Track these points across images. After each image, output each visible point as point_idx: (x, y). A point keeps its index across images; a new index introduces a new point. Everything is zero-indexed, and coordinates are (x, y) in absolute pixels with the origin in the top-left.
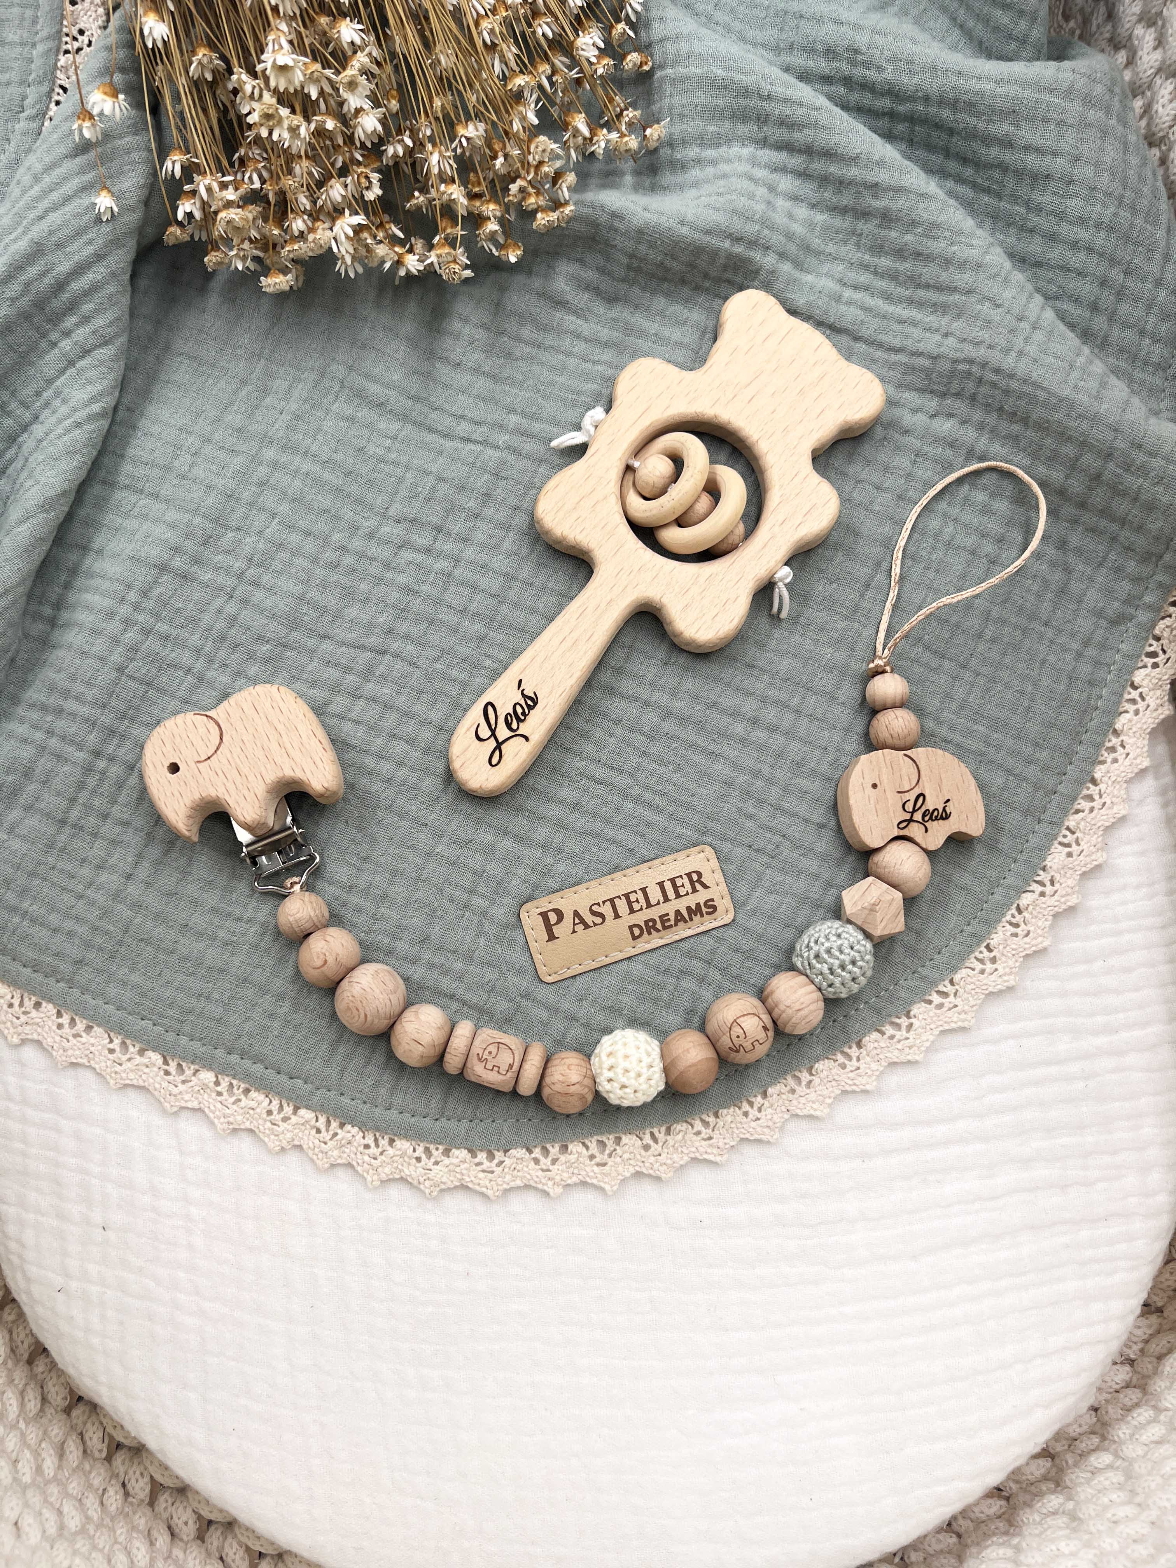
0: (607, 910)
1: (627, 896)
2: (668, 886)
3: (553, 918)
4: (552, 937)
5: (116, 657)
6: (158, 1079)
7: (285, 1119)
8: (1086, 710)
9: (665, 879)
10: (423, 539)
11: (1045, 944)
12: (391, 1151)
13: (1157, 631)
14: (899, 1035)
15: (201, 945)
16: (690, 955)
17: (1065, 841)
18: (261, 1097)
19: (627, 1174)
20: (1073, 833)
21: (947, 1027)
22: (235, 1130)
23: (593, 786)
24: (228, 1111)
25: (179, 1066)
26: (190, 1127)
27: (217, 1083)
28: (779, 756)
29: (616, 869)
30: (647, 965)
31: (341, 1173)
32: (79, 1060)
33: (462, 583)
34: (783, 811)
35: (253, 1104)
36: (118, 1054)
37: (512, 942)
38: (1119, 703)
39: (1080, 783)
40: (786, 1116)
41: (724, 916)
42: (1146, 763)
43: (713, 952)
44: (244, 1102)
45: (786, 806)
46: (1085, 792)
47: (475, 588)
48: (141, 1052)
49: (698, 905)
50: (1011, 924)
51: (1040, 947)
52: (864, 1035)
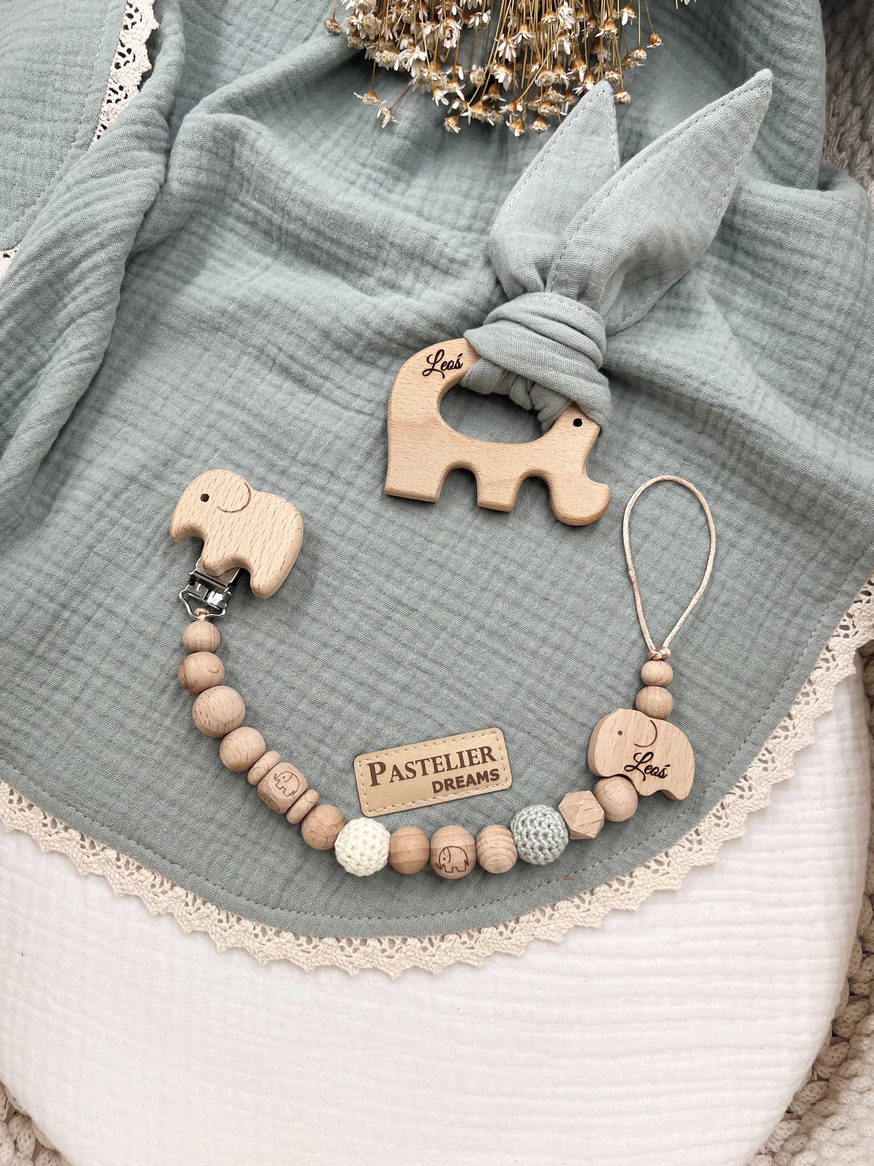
0: (418, 768)
1: (434, 759)
2: (465, 755)
3: (378, 769)
4: (375, 783)
5: (89, 539)
6: (76, 850)
7: (164, 892)
8: (789, 664)
9: (464, 749)
10: (319, 480)
11: (740, 835)
12: (237, 927)
13: (850, 611)
14: (622, 889)
15: (119, 757)
16: (474, 809)
17: (764, 758)
18: (149, 874)
19: (408, 967)
20: (770, 753)
21: (659, 888)
22: (127, 896)
23: (420, 674)
24: (123, 881)
25: (92, 843)
26: (95, 888)
27: (118, 859)
28: (559, 668)
29: (429, 738)
30: (442, 813)
31: (199, 938)
32: (21, 828)
33: (344, 515)
34: (558, 711)
35: (142, 878)
36: (49, 828)
37: (345, 783)
38: (814, 661)
39: (779, 716)
40: (531, 939)
41: (504, 783)
42: (830, 707)
43: (492, 809)
44: (136, 875)
45: (559, 706)
46: (782, 723)
47: (352, 520)
48: (66, 829)
49: (486, 772)
50: (715, 816)
51: (736, 836)
52: (597, 886)
